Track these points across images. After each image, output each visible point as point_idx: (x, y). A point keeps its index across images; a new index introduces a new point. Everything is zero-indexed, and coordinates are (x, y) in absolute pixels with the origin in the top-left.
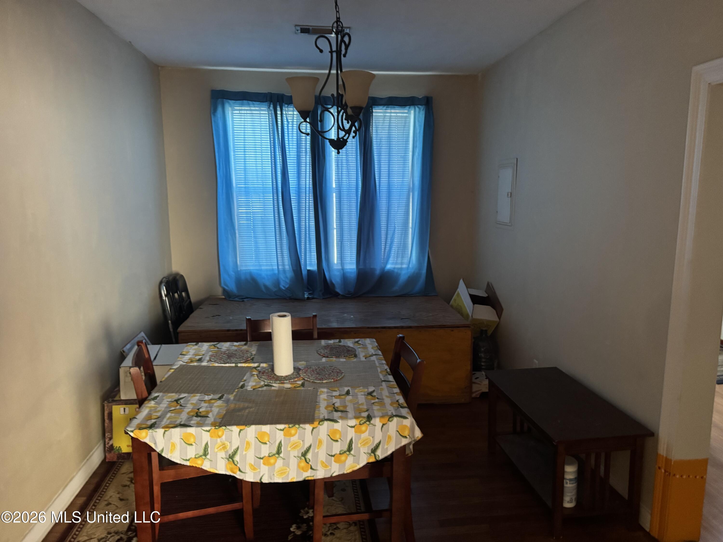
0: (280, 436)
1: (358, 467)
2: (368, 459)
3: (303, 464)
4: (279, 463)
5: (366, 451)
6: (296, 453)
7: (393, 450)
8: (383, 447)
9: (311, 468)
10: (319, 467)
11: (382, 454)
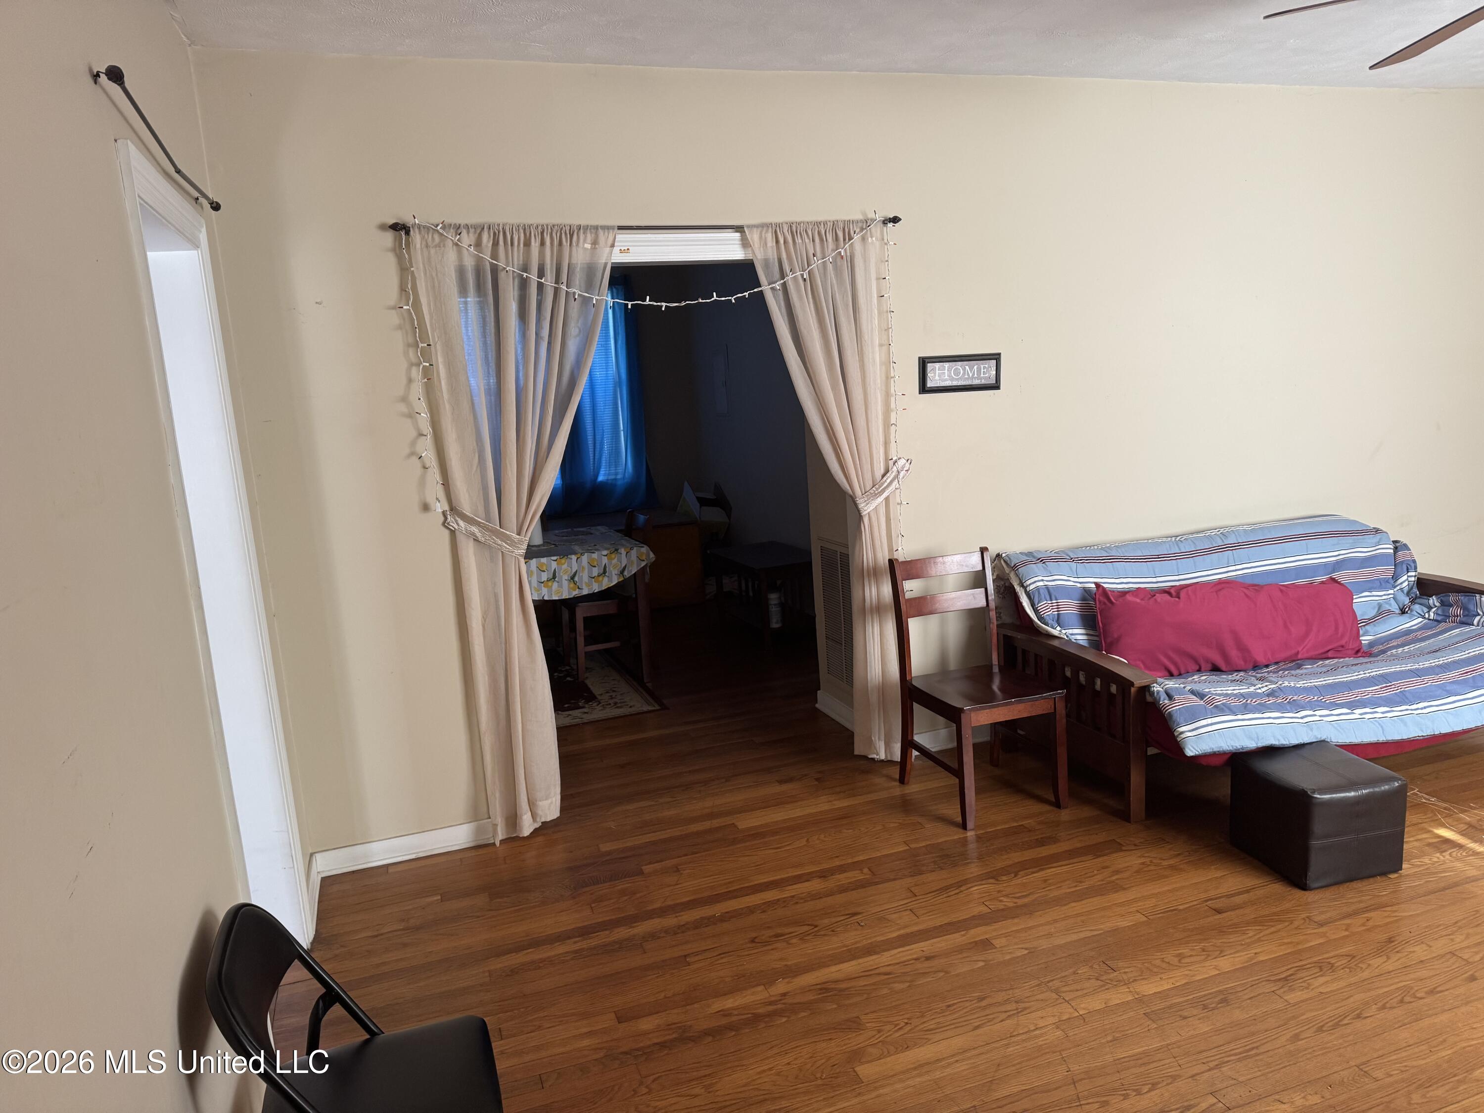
0: (554, 565)
1: (612, 585)
2: (618, 579)
3: (572, 585)
4: (555, 585)
5: (616, 573)
6: (566, 577)
7: (636, 571)
8: (628, 569)
9: (578, 588)
10: (584, 587)
11: (628, 574)
